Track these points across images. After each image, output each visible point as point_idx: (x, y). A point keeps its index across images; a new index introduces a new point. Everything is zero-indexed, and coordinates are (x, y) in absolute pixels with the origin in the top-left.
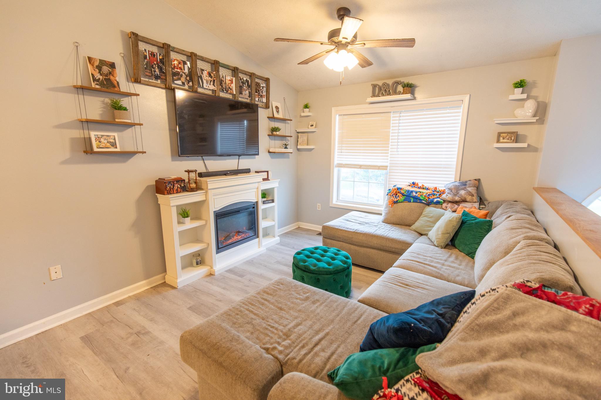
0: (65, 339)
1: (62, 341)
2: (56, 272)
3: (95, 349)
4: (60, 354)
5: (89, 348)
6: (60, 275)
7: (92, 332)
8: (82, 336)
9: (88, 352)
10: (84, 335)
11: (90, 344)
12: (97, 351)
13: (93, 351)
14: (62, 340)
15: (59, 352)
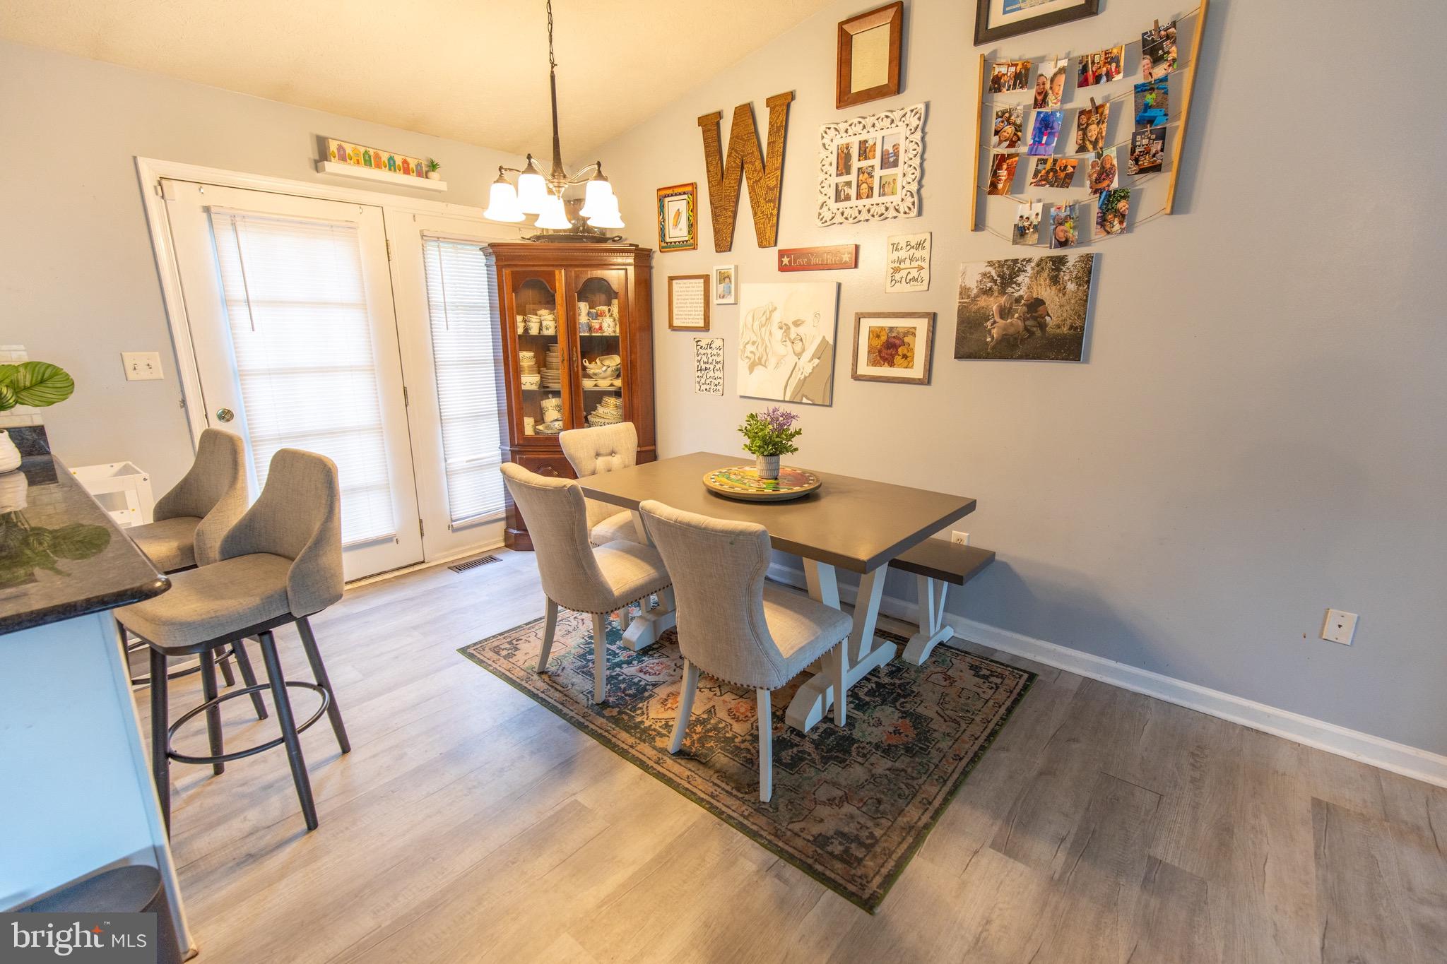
0: (1284, 774)
1: (1276, 775)
2: (1340, 626)
3: (1324, 848)
4: (1255, 793)
5: (1314, 835)
6: (1345, 637)
7: (1348, 810)
8: (1321, 798)
9: (1305, 837)
10: (1326, 800)
11: (1324, 828)
12: (1325, 855)
13: (1317, 847)
14: (1277, 773)
15: (1254, 788)
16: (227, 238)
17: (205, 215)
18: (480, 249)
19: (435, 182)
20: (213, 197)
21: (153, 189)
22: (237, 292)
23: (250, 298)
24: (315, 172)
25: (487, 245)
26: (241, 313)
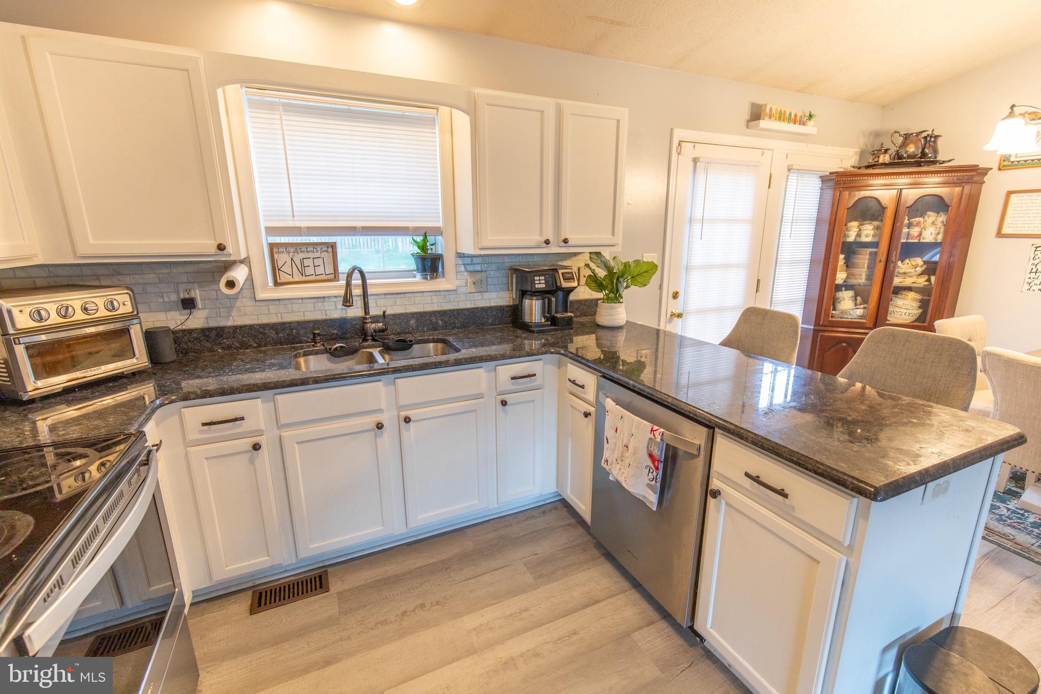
16: (701, 177)
17: (692, 164)
18: (820, 177)
19: (810, 128)
20: (700, 152)
21: (676, 148)
22: (698, 214)
23: (704, 218)
24: (746, 128)
25: (829, 173)
26: (697, 227)
